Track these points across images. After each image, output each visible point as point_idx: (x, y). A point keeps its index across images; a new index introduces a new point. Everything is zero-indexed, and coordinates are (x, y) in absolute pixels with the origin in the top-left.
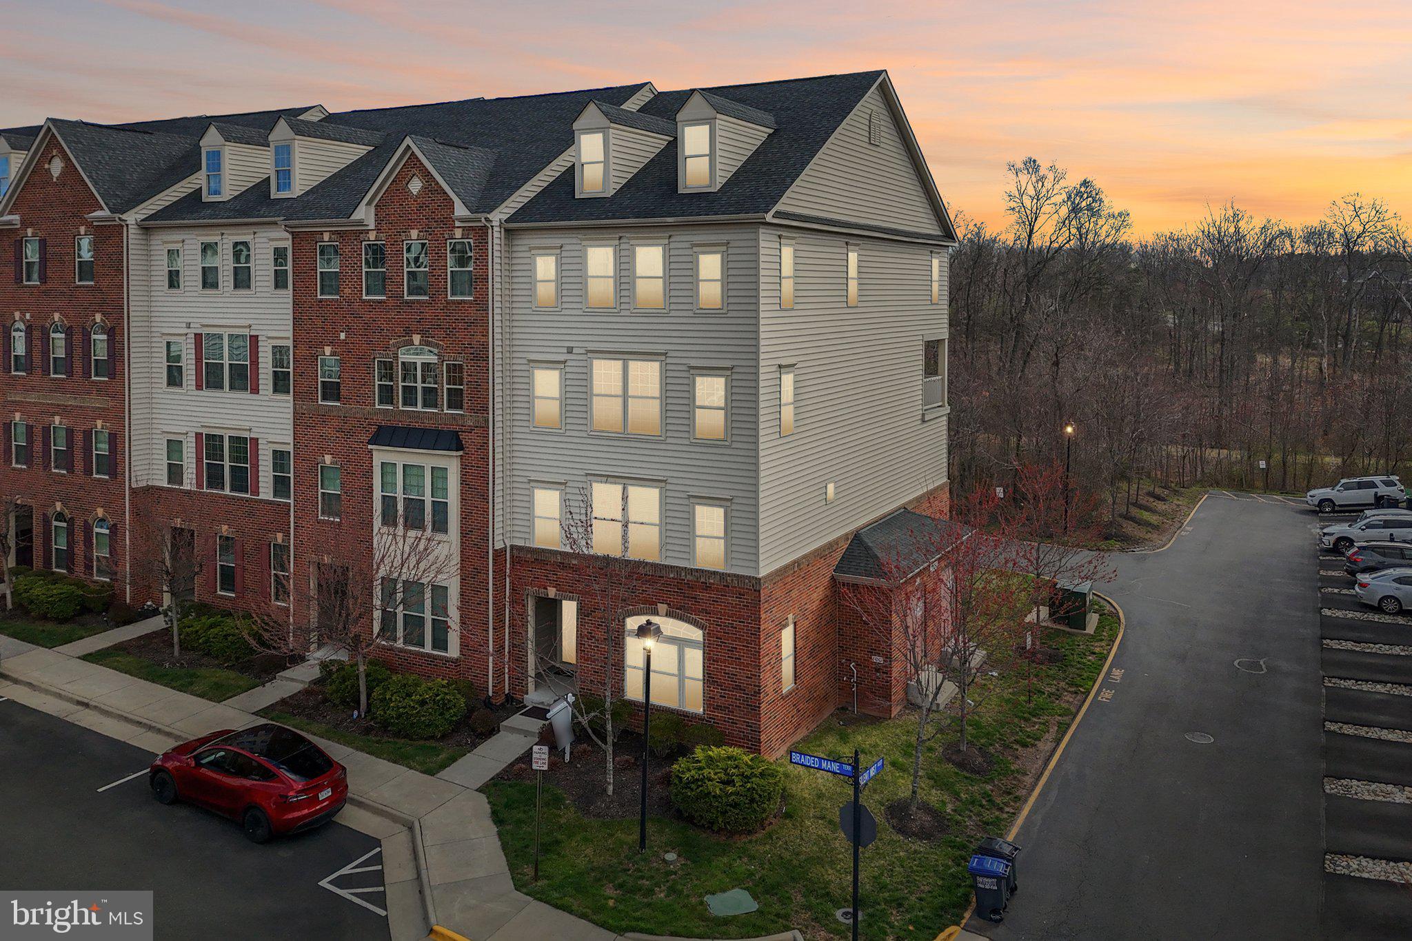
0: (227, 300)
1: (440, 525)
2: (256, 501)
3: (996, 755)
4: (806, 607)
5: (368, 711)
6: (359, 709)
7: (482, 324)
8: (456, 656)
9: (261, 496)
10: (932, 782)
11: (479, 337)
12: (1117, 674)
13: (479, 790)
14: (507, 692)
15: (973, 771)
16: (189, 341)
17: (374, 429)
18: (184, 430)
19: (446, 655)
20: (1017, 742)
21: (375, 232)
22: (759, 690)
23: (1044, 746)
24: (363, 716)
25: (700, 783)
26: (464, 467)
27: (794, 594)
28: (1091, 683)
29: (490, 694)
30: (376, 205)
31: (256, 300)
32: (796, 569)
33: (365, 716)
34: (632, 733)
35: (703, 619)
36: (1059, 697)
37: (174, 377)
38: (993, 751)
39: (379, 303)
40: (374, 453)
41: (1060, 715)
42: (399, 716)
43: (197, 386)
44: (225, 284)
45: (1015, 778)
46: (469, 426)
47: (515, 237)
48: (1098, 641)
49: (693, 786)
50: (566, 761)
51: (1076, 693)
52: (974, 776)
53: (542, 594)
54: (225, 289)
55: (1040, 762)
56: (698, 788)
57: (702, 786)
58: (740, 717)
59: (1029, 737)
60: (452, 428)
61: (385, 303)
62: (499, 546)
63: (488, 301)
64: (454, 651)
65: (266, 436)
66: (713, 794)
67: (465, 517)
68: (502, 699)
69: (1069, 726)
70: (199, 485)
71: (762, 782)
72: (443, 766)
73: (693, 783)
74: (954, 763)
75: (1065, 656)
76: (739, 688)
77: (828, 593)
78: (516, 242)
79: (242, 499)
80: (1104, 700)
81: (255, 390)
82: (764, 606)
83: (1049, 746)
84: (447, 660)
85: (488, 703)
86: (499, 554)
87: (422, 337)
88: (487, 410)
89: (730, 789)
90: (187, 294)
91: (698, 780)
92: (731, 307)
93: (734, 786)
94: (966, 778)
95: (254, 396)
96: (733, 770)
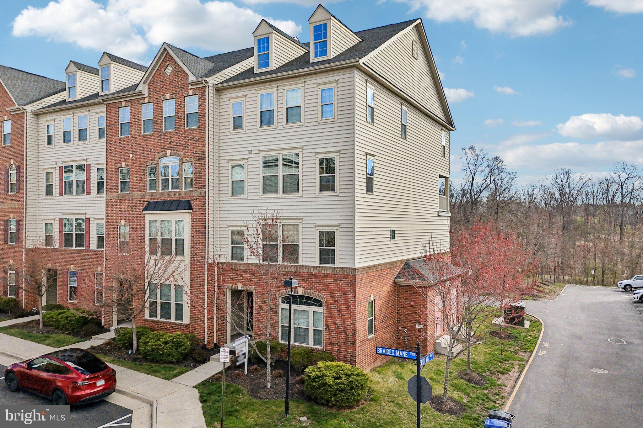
0: (76, 147)
1: (180, 252)
2: (88, 251)
3: (487, 377)
4: (381, 293)
5: (138, 349)
6: (132, 350)
7: (203, 140)
8: (187, 323)
9: (91, 248)
10: (453, 388)
11: (201, 147)
12: (546, 344)
13: (195, 387)
14: (215, 342)
15: (476, 383)
16: (56, 171)
17: (146, 204)
18: (53, 217)
19: (182, 322)
20: (498, 372)
21: (148, 98)
22: (355, 332)
23: (514, 374)
24: (134, 353)
25: (320, 379)
26: (193, 219)
27: (374, 283)
28: (533, 348)
29: (206, 343)
30: (149, 84)
31: (91, 146)
32: (375, 270)
33: (135, 352)
34: (282, 361)
35: (323, 294)
36: (516, 353)
37: (49, 191)
38: (486, 375)
39: (149, 135)
40: (146, 216)
41: (519, 361)
42: (153, 350)
43: (60, 194)
44: (75, 139)
45: (500, 388)
46: (195, 197)
47: (221, 94)
48: (532, 331)
49: (317, 380)
50: (245, 374)
51: (525, 352)
52: (477, 386)
53: (234, 287)
54: (75, 142)
55: (512, 381)
56: (319, 381)
57: (322, 380)
58: (344, 349)
59: (504, 369)
60: (187, 199)
61: (152, 135)
62: (211, 261)
63: (206, 127)
64: (186, 320)
65: (94, 216)
66: (328, 384)
67: (193, 246)
68: (212, 346)
69: (525, 366)
70: (60, 245)
71: (357, 378)
72: (176, 376)
73: (317, 378)
74: (464, 379)
75: (516, 336)
76: (343, 332)
77: (392, 289)
78: (222, 97)
79: (81, 251)
80: (542, 355)
81: (89, 193)
82: (357, 285)
83: (517, 374)
84: (183, 325)
85: (204, 347)
86: (211, 266)
87: (171, 151)
88: (205, 187)
89: (339, 381)
90: (56, 147)
91: (319, 377)
92: (339, 117)
93: (341, 379)
94: (472, 386)
95: (88, 196)
96: (340, 372)
